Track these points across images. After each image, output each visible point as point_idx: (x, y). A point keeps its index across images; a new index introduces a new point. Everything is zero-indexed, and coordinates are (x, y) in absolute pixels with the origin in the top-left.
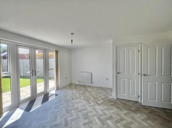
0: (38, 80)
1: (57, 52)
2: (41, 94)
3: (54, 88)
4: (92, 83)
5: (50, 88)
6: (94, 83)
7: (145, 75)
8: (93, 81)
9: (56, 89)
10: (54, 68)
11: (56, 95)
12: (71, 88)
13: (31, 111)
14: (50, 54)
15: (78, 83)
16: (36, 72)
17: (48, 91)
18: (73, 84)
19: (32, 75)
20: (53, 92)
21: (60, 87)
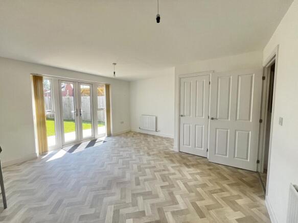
0: (84, 125)
1: (107, 87)
2: (87, 139)
3: (105, 134)
4: (156, 131)
5: (99, 134)
6: (159, 131)
7: (212, 119)
8: (158, 129)
9: (106, 135)
10: (105, 107)
11: (104, 142)
12: (127, 135)
13: (73, 153)
14: (99, 89)
15: (138, 130)
16: (80, 112)
17: (96, 137)
18: (132, 132)
19: (77, 115)
20: (103, 139)
21: (112, 133)
